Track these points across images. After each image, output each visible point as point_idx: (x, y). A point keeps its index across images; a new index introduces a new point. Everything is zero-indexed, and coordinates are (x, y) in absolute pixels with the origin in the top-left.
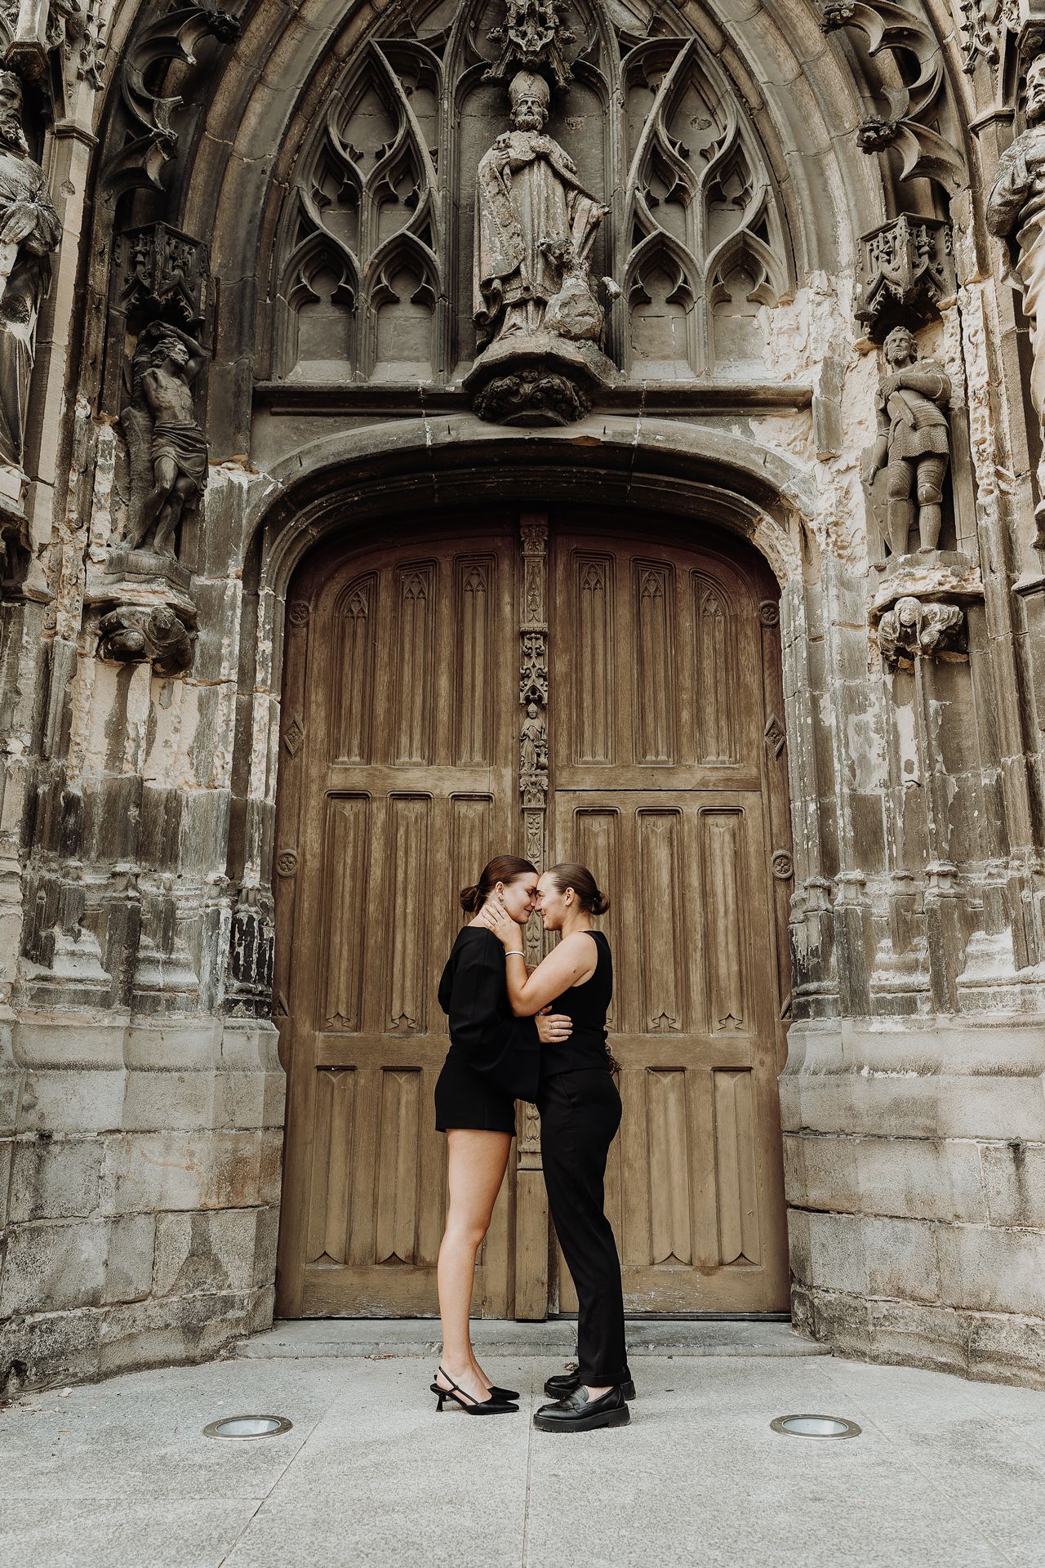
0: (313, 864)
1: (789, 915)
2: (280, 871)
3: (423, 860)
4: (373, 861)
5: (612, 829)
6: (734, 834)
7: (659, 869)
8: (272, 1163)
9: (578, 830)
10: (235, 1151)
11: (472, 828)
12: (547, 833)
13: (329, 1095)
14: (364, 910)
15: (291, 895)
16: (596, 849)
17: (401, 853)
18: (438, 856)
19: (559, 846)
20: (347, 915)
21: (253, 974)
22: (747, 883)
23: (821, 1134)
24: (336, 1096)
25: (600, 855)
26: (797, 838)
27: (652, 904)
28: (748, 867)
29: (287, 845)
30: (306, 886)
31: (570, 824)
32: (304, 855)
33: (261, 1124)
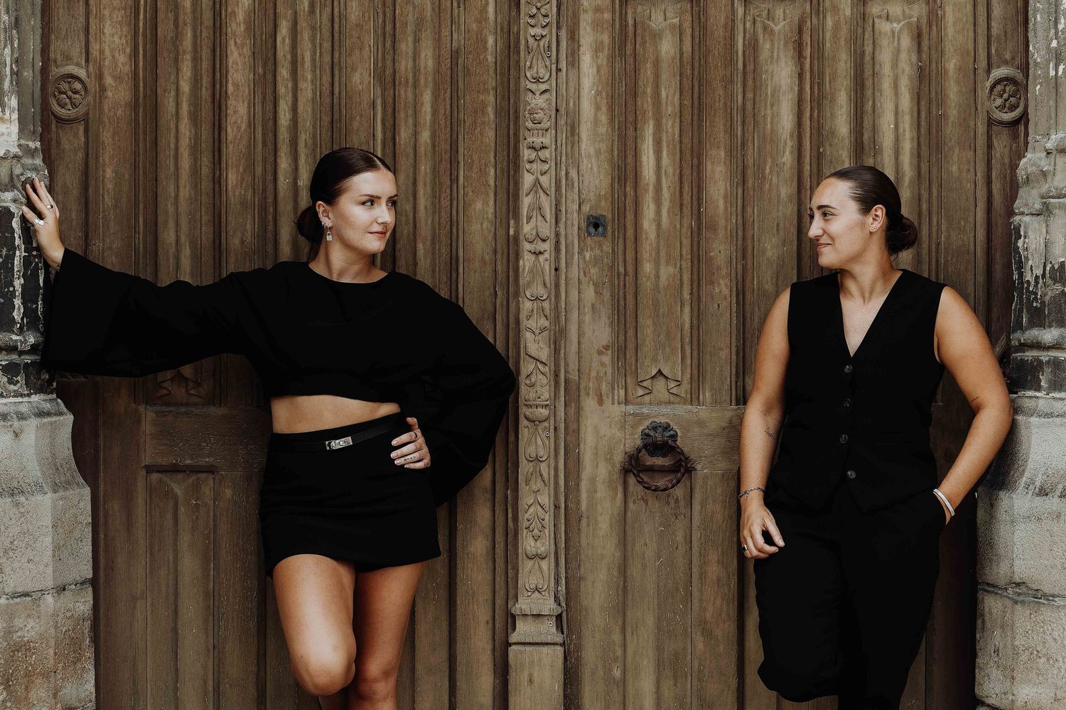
0: (118, 94)
1: (1013, 197)
2: (56, 108)
3: (327, 86)
4: (231, 88)
5: (687, 25)
6: (919, 35)
7: (775, 103)
8: (75, 643)
9: (624, 26)
10: (9, 632)
11: (420, 23)
12: (563, 34)
13: (169, 516)
14: (217, 181)
15: (80, 155)
16: (657, 64)
17: (284, 72)
18: (356, 78)
19: (586, 59)
20: (185, 192)
21: (17, 315)
22: (939, 129)
23: (1045, 596)
24: (182, 518)
25: (665, 76)
26: (1037, 54)
27: (760, 169)
28: (941, 100)
29: (68, 58)
30: (106, 136)
31: (607, 16)
32: (100, 77)
33: (50, 584)
